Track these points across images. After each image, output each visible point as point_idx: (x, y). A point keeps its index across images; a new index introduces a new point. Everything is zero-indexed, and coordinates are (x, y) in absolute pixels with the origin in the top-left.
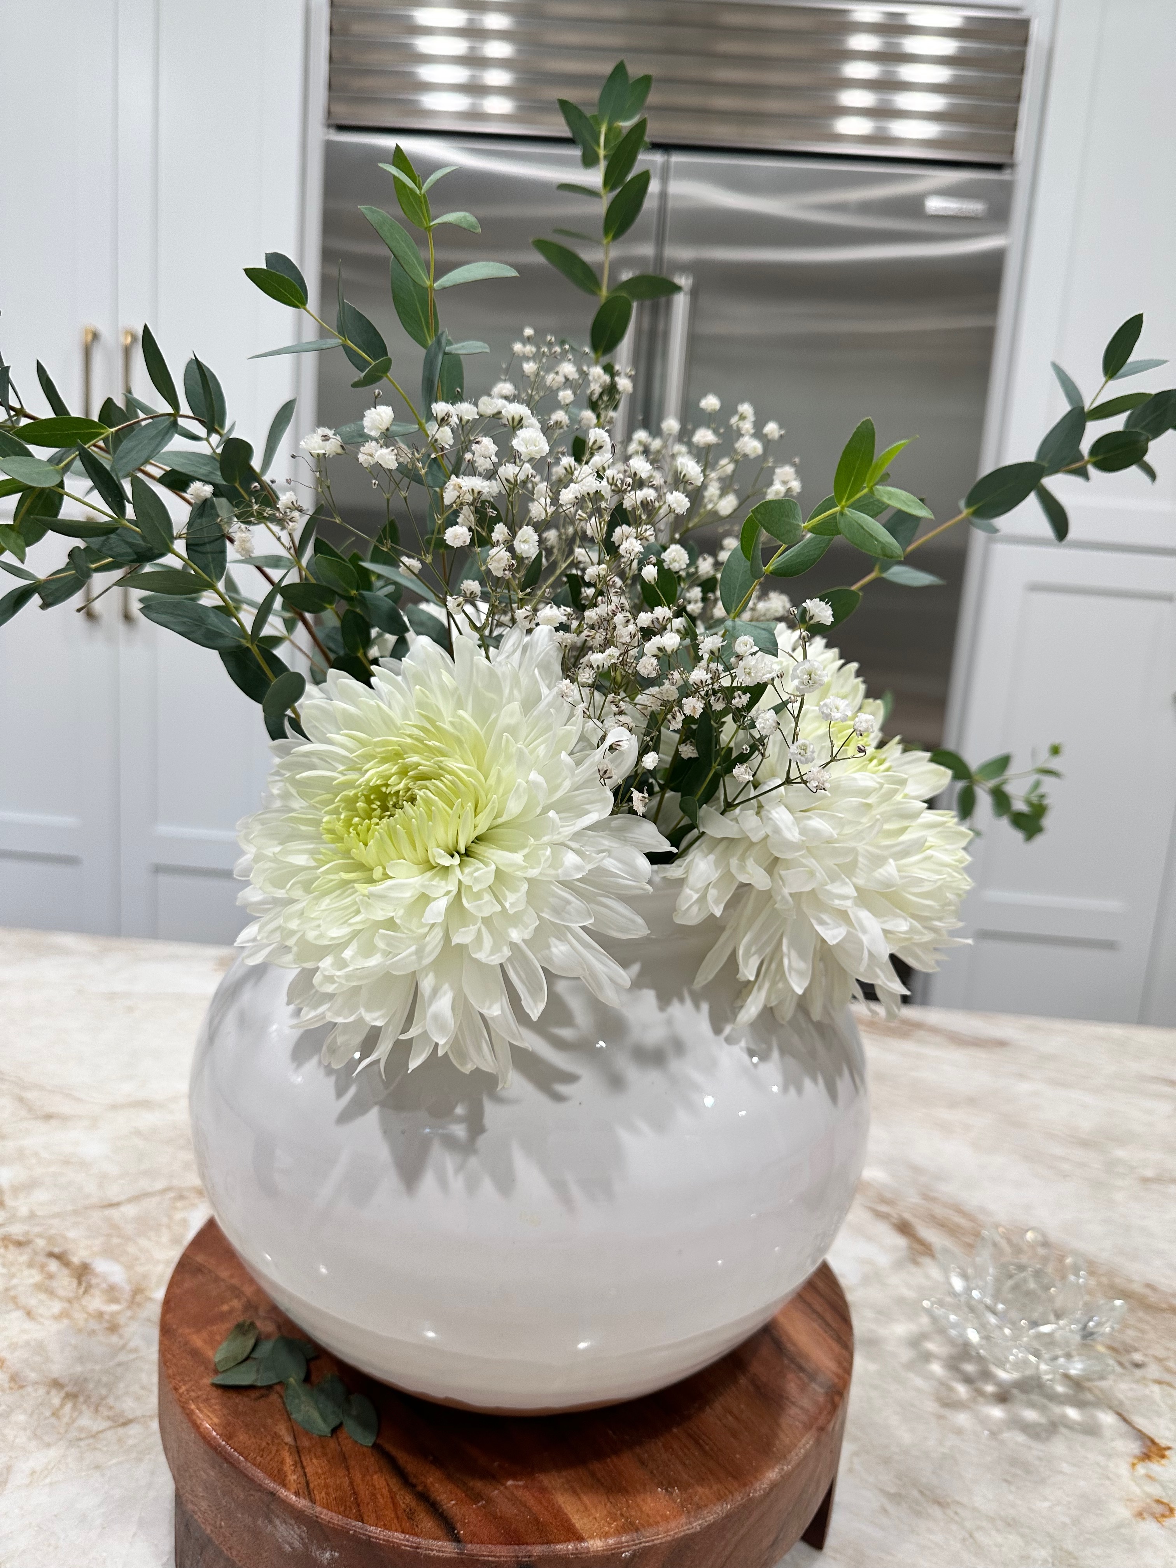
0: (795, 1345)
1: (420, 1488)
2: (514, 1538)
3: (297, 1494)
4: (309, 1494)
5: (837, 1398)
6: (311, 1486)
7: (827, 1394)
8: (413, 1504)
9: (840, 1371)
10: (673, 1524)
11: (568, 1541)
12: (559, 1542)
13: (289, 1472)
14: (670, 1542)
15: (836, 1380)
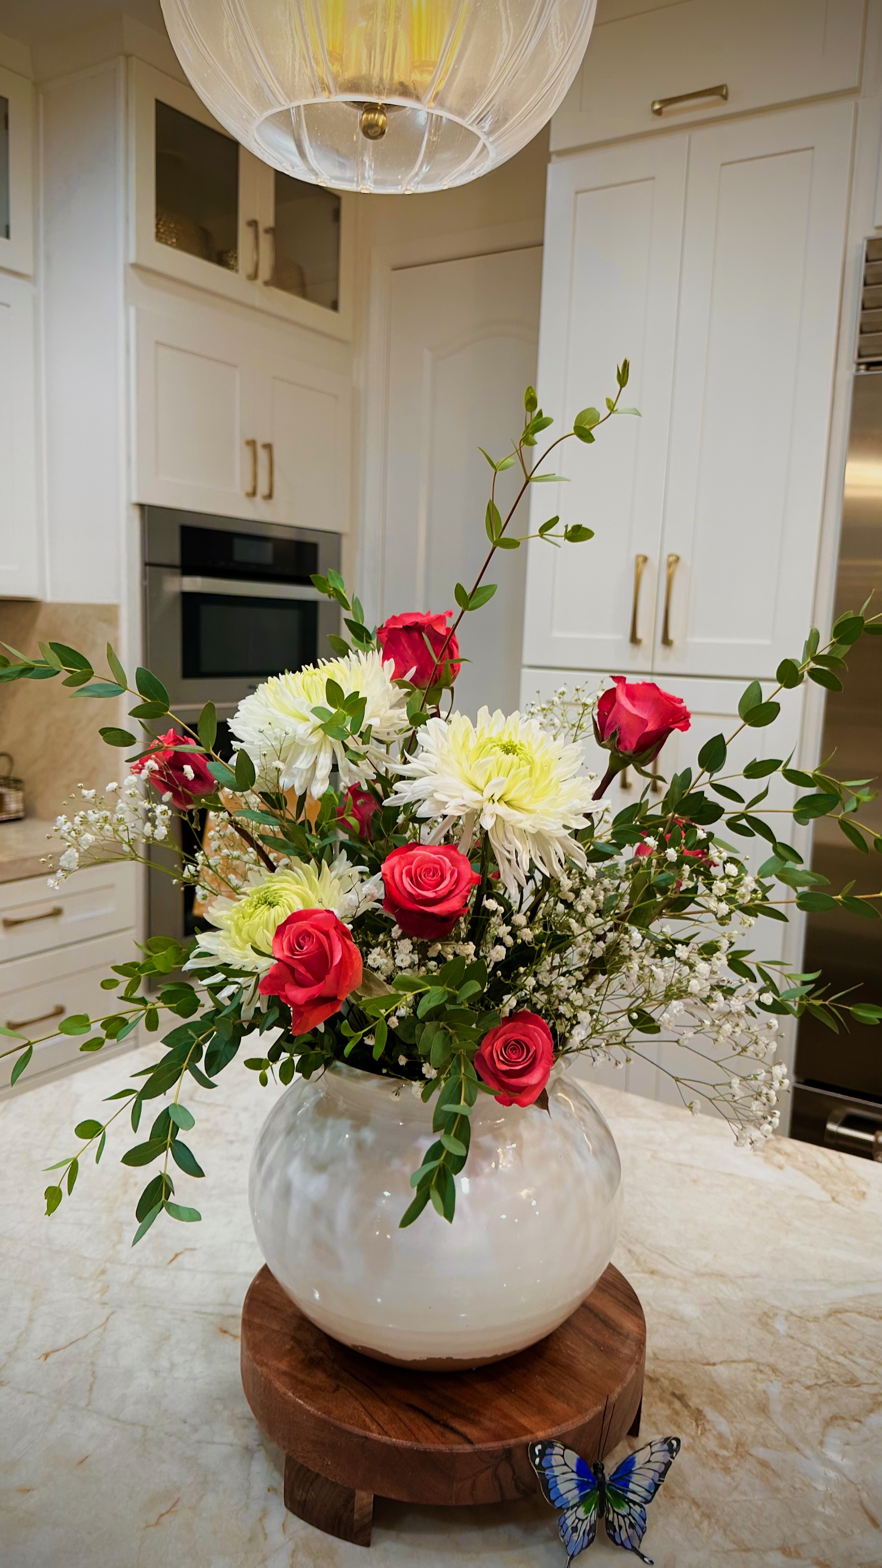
0: (614, 1321)
1: (442, 1422)
2: (498, 1437)
3: (379, 1434)
4: (386, 1434)
5: (642, 1346)
6: (385, 1429)
7: (636, 1345)
8: (442, 1430)
9: (641, 1332)
10: (575, 1420)
11: (526, 1434)
12: (522, 1436)
13: (370, 1425)
14: (575, 1429)
15: (640, 1337)
